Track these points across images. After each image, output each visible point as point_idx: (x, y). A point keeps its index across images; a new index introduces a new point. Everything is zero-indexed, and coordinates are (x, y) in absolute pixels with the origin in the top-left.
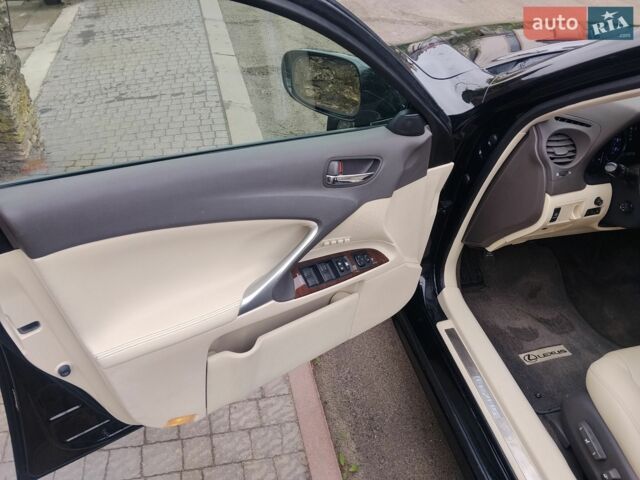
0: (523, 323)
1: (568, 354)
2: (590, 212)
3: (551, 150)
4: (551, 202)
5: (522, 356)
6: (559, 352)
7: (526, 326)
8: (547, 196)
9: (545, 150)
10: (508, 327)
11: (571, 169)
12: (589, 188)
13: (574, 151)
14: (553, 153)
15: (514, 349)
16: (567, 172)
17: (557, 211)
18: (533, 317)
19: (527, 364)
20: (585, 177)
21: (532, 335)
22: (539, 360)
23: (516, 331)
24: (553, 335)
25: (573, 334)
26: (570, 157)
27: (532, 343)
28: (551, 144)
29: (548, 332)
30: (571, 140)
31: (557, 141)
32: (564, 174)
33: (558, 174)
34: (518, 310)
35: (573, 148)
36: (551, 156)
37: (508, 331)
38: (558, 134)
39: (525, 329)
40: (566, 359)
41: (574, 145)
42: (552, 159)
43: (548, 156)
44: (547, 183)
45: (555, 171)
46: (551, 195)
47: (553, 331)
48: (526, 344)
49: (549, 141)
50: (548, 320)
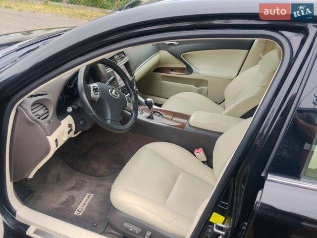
0: (65, 196)
1: (92, 195)
2: (69, 132)
3: (35, 114)
4: (51, 139)
5: (76, 213)
6: (89, 197)
7: (67, 197)
8: (48, 137)
9: (33, 116)
10: (60, 204)
11: (51, 118)
12: (62, 122)
13: (47, 109)
14: (38, 115)
15: (70, 212)
16: (50, 121)
17: (56, 141)
18: (66, 190)
19: (80, 214)
20: (58, 118)
21: (72, 199)
22: (84, 208)
23: (64, 203)
24: (81, 192)
25: (87, 185)
26: (46, 113)
27: (75, 203)
28: (34, 111)
29: (78, 192)
30: (41, 104)
31: (36, 108)
32: (49, 122)
33: (47, 124)
34: (58, 192)
35: (45, 108)
36: (38, 117)
37: (61, 206)
38: (34, 104)
39: (67, 199)
40: (93, 198)
41: (45, 106)
42: (39, 118)
43: (36, 118)
44: (45, 131)
45: (44, 123)
46: (50, 136)
47: (79, 190)
48: (74, 206)
49: (32, 110)
50: (73, 186)
